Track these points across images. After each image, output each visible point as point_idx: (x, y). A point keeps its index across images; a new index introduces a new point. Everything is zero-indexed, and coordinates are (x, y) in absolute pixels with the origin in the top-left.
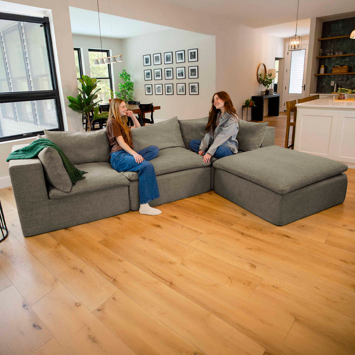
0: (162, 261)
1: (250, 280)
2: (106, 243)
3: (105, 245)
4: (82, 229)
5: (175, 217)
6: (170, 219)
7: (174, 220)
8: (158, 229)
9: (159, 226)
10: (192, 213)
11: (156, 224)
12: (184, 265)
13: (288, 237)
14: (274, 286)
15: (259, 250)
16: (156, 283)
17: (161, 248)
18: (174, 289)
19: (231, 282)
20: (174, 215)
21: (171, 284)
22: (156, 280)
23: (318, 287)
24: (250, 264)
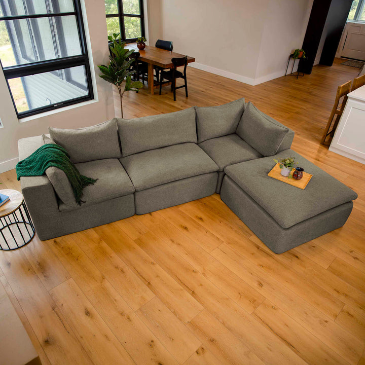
0: (187, 269)
1: (256, 299)
2: (140, 242)
3: (139, 245)
4: (121, 226)
5: (201, 219)
6: (197, 220)
7: (200, 222)
8: (185, 232)
9: (186, 228)
10: (217, 216)
11: (183, 225)
12: (204, 275)
13: (297, 257)
14: (273, 307)
15: (269, 268)
16: (182, 290)
17: (186, 254)
18: (195, 298)
19: (240, 297)
20: (200, 217)
21: (193, 293)
22: (181, 287)
23: (307, 313)
24: (259, 282)
